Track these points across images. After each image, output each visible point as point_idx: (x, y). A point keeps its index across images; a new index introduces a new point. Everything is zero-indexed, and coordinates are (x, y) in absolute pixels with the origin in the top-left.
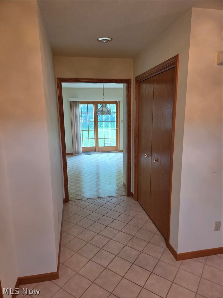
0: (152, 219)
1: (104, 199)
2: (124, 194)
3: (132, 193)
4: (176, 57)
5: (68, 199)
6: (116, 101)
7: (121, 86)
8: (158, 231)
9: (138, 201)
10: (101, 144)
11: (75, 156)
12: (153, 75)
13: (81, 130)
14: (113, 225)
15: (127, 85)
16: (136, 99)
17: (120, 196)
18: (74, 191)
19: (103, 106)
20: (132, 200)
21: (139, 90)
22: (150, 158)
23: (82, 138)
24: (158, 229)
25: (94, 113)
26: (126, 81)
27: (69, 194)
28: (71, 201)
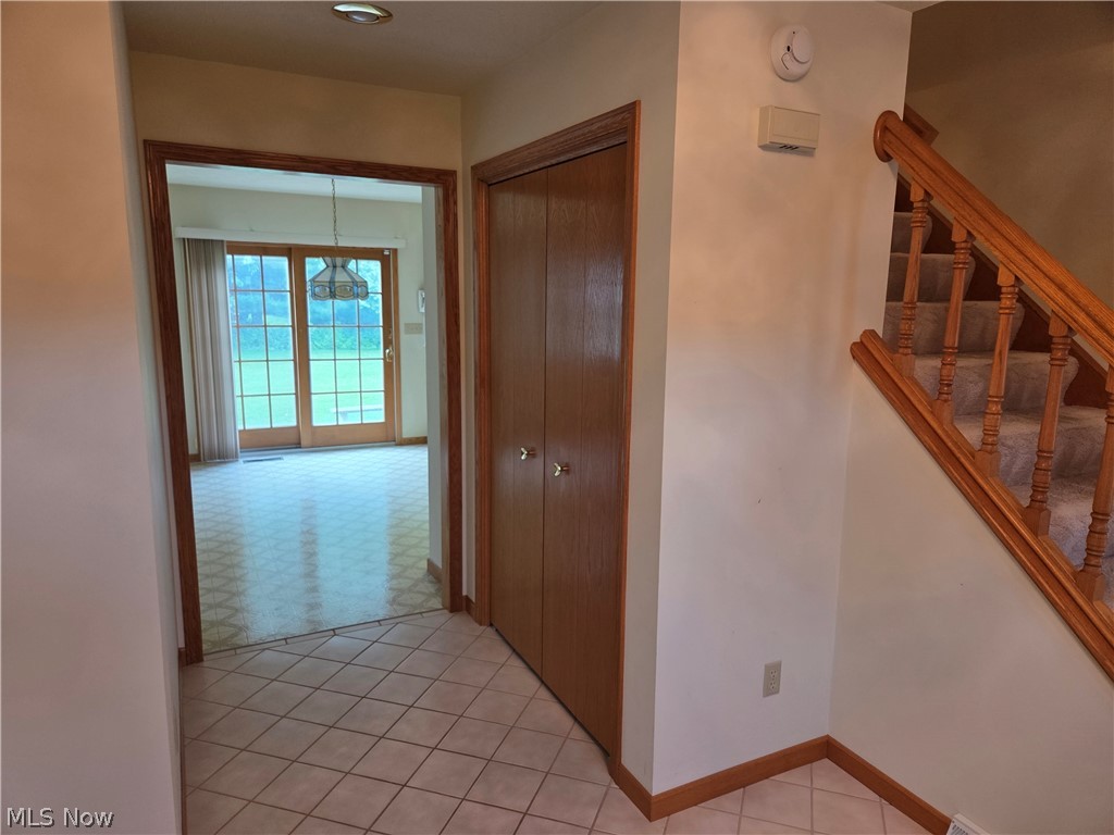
0: (549, 685)
1: (360, 634)
2: (436, 603)
3: (467, 596)
4: (631, 110)
5: (199, 648)
6: (382, 250)
7: (412, 192)
8: (576, 726)
9: (491, 625)
10: (323, 416)
11: (210, 469)
12: (542, 165)
13: (235, 357)
14: (403, 730)
15: (441, 191)
16: (476, 247)
17: (421, 613)
18: (221, 614)
19: (335, 267)
20: (465, 626)
21: (489, 213)
22: (539, 461)
23: (237, 392)
24: (575, 719)
25: (291, 292)
26: (438, 178)
27: (203, 626)
28: (212, 656)
